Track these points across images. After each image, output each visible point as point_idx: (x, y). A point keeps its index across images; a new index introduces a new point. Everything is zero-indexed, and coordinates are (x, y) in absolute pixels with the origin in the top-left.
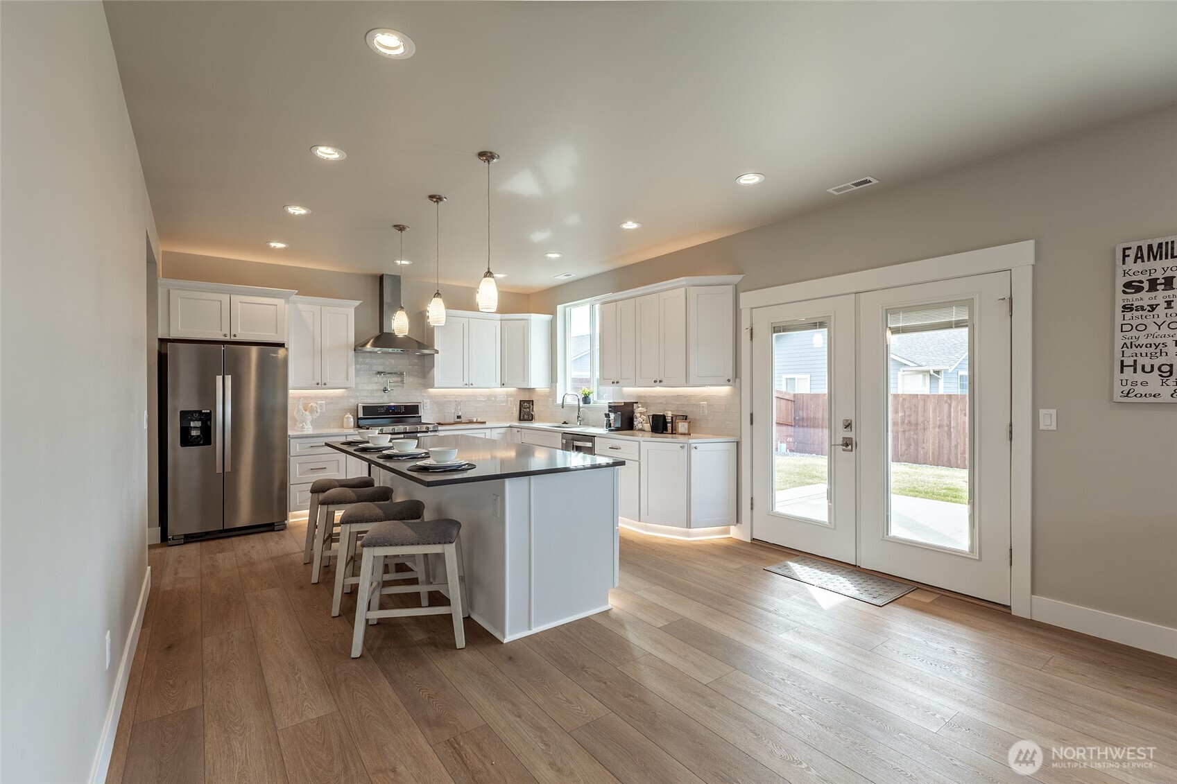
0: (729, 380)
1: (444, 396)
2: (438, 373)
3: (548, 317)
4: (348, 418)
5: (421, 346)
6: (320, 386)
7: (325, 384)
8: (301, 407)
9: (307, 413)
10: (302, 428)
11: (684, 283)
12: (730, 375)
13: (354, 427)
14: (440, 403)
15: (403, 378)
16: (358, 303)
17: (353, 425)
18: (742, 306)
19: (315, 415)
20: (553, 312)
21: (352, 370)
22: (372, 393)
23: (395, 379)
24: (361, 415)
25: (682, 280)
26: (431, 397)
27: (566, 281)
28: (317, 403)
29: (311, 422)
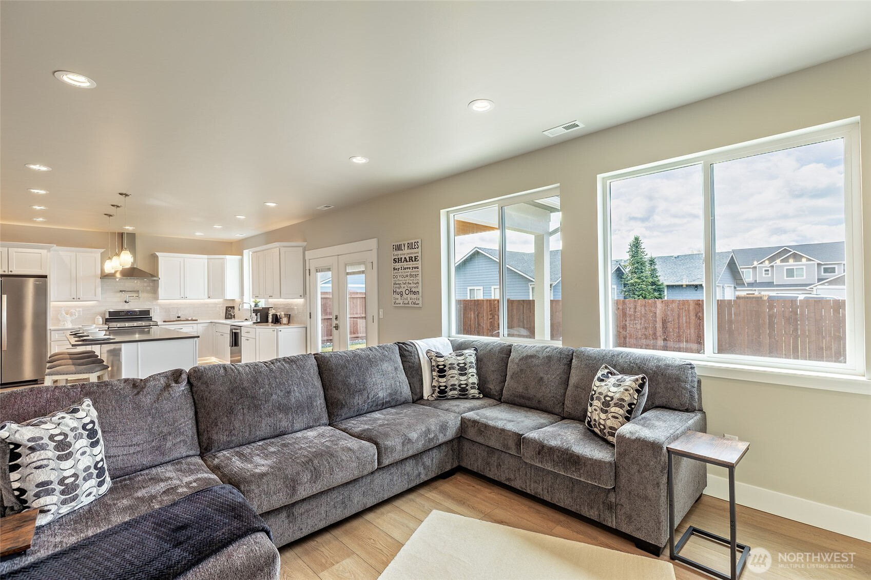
0: (301, 296)
1: (170, 304)
2: (161, 291)
3: (239, 257)
4: (98, 318)
5: (152, 276)
6: (75, 299)
7: (79, 299)
8: (64, 313)
9: (68, 316)
10: (64, 325)
11: (278, 245)
12: (302, 293)
13: (103, 324)
14: (166, 309)
15: (139, 294)
16: (102, 250)
17: (101, 323)
18: (307, 258)
19: (74, 317)
20: (242, 255)
21: (99, 290)
22: (117, 304)
23: (135, 295)
24: (107, 317)
25: (277, 244)
26: (160, 305)
27: (241, 238)
28: (76, 311)
29: (71, 321)
